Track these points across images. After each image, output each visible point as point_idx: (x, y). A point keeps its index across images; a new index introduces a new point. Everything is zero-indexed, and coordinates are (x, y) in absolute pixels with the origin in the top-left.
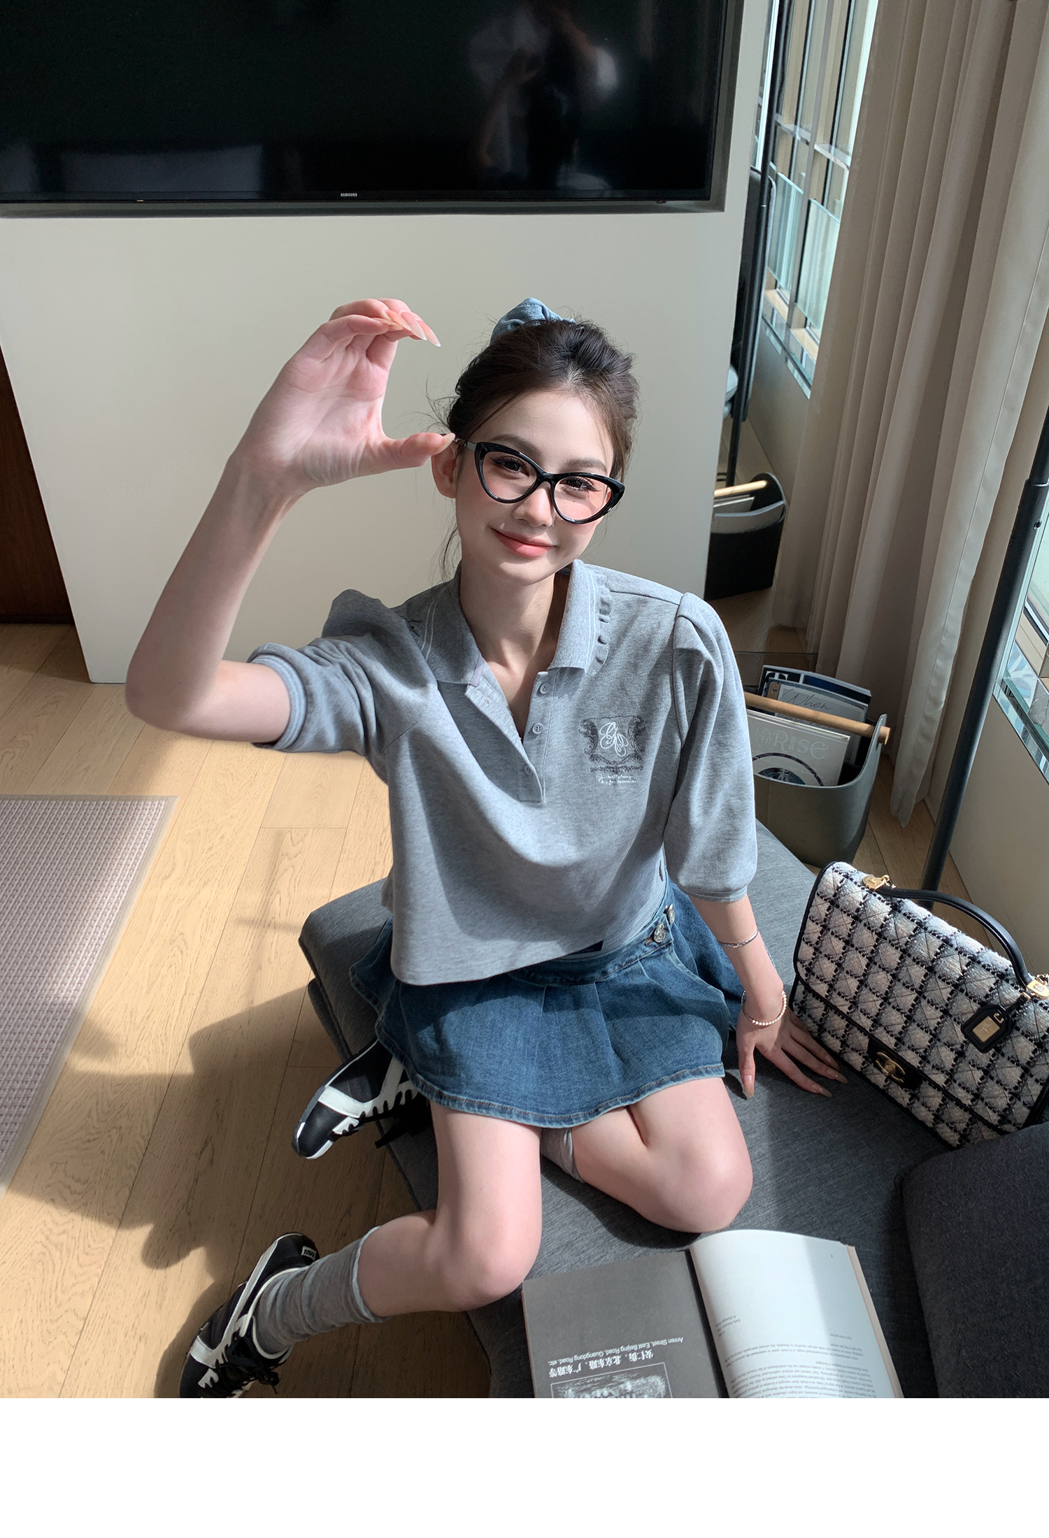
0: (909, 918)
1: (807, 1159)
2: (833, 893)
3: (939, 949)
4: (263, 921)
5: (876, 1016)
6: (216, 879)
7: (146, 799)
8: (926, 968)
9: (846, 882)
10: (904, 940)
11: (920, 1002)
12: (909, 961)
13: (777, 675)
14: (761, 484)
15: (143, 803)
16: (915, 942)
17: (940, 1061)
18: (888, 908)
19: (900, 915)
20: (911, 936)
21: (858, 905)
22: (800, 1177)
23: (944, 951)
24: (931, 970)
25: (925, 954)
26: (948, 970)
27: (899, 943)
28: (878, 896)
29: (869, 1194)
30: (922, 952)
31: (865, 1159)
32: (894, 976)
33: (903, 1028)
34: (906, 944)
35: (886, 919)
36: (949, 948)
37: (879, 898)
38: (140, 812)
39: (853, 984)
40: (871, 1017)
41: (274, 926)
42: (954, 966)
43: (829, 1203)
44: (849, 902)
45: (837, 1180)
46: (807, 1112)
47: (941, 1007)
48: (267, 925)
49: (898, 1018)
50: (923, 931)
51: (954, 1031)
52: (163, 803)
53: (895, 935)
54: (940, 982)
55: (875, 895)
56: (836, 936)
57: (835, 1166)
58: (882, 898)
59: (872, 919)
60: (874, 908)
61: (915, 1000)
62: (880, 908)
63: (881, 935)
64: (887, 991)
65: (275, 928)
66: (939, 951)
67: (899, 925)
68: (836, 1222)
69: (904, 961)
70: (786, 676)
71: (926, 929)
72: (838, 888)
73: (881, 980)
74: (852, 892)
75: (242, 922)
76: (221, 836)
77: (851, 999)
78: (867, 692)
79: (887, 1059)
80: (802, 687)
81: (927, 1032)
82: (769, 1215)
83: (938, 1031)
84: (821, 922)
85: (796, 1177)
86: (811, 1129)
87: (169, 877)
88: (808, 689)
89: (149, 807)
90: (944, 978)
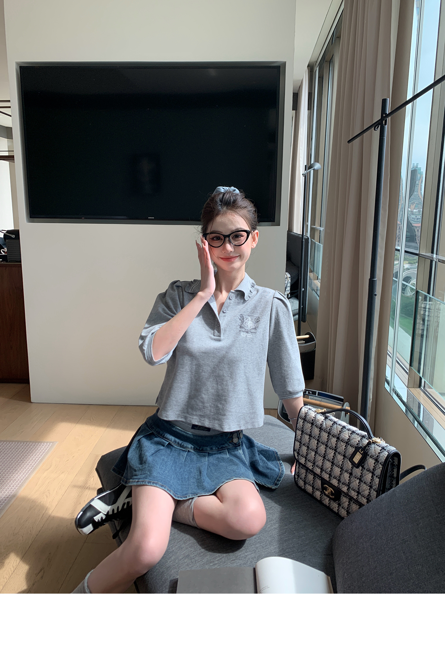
0: (331, 420)
1: (294, 530)
2: (304, 415)
3: (341, 429)
4: (85, 487)
5: (322, 466)
6: (68, 471)
7: (45, 442)
8: (336, 438)
9: (309, 411)
10: (329, 428)
11: (336, 454)
12: (331, 436)
13: (307, 392)
14: (307, 336)
15: (43, 444)
16: (333, 428)
17: (345, 480)
18: (324, 418)
19: (327, 420)
20: (331, 426)
21: (313, 418)
22: (291, 535)
23: (342, 430)
24: (338, 438)
25: (336, 432)
26: (344, 437)
27: (327, 430)
28: (320, 414)
29: (319, 542)
30: (335, 432)
31: (319, 530)
32: (326, 445)
33: (331, 468)
34: (329, 430)
35: (322, 422)
36: (344, 429)
37: (321, 415)
38: (41, 447)
39: (313, 453)
40: (320, 467)
41: (89, 488)
42: (346, 435)
43: (301, 545)
44: (310, 417)
45: (306, 537)
46: (297, 515)
47: (343, 454)
48: (86, 488)
49: (329, 464)
50: (335, 424)
51: (348, 464)
52: (51, 444)
53: (325, 427)
54: (342, 443)
55: (319, 414)
56: (306, 434)
57: (306, 532)
58: (322, 415)
59: (317, 422)
60: (318, 418)
61: (334, 454)
62: (321, 418)
63: (321, 429)
64: (324, 453)
65: (89, 489)
66: (341, 430)
67: (327, 423)
68: (304, 551)
69: (329, 437)
70: (311, 392)
71: (337, 424)
72: (306, 413)
73: (322, 448)
74: (311, 414)
75: (75, 486)
76: (73, 456)
77: (313, 462)
78: (342, 398)
79: (327, 488)
80: (317, 397)
81: (339, 467)
82: (275, 548)
83: (342, 466)
84: (301, 430)
85: (289, 536)
86: (297, 520)
87: (47, 470)
88: (319, 397)
89: (45, 445)
90: (342, 441)
